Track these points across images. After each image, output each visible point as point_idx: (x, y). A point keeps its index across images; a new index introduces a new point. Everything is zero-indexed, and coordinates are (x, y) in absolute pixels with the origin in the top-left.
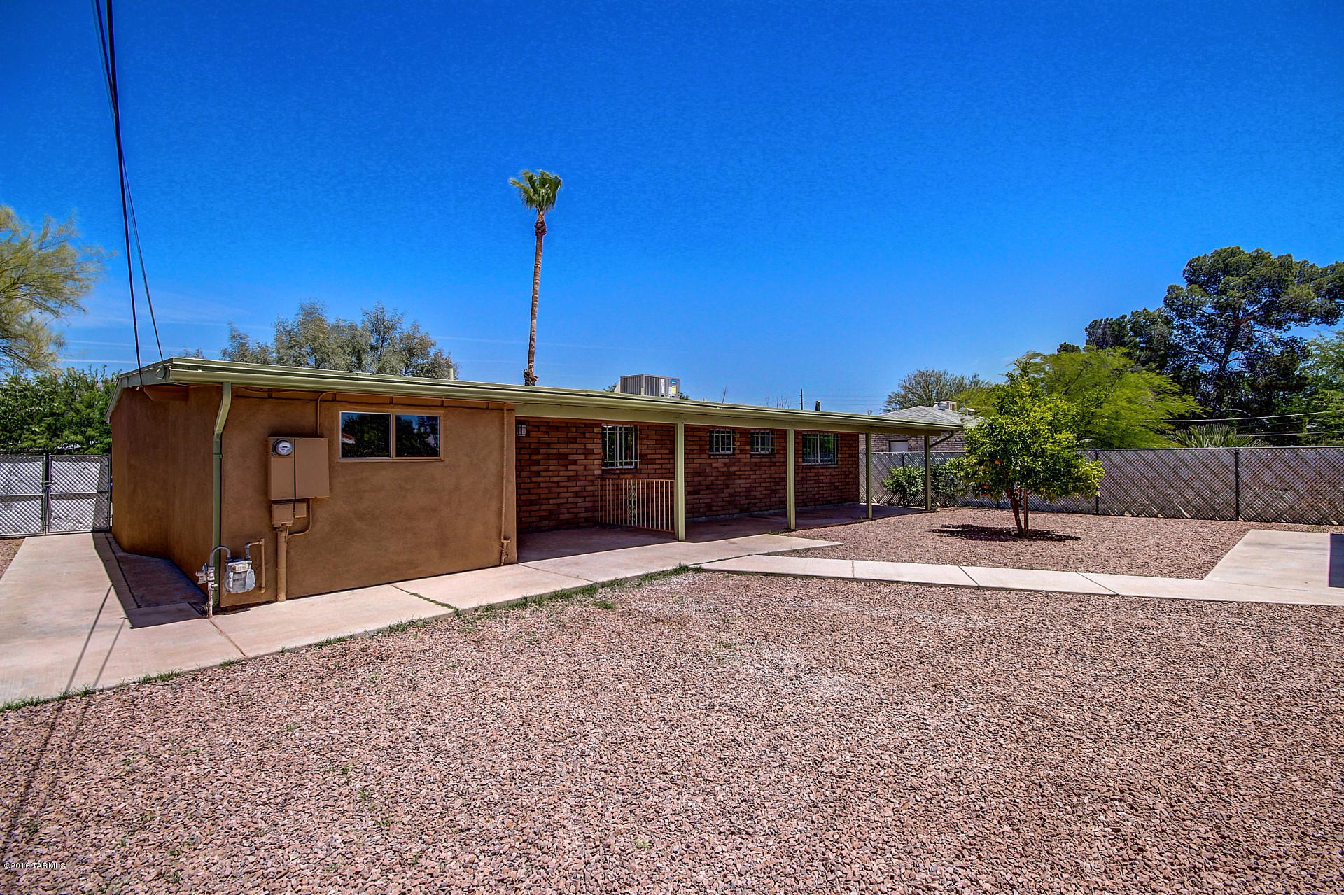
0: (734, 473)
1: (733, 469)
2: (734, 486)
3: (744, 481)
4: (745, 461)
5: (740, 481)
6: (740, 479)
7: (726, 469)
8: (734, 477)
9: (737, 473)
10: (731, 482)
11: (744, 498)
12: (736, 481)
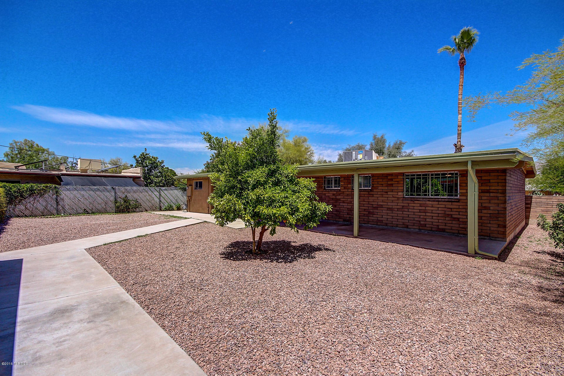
0: (339, 199)
1: (338, 197)
2: (340, 206)
3: (347, 204)
4: (347, 193)
5: (344, 204)
6: (344, 203)
7: (334, 197)
8: (339, 202)
9: (342, 199)
10: (338, 204)
11: (346, 214)
12: (341, 204)
